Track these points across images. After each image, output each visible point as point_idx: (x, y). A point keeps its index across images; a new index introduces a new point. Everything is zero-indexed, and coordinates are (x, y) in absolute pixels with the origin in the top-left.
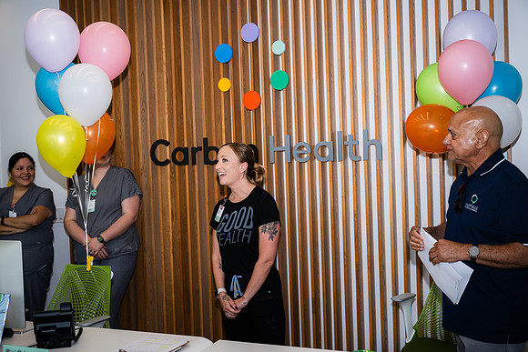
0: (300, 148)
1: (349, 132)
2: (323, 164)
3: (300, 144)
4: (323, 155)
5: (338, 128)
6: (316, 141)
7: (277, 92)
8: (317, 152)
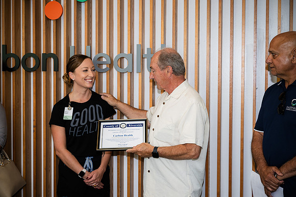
0: (100, 58)
1: (147, 45)
2: (121, 75)
3: (100, 55)
4: (121, 67)
5: (137, 41)
6: (116, 53)
7: (78, 4)
8: (116, 63)
